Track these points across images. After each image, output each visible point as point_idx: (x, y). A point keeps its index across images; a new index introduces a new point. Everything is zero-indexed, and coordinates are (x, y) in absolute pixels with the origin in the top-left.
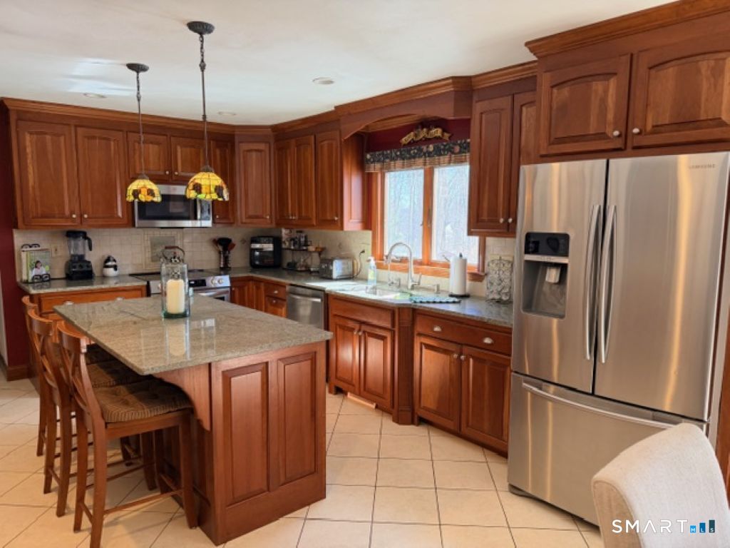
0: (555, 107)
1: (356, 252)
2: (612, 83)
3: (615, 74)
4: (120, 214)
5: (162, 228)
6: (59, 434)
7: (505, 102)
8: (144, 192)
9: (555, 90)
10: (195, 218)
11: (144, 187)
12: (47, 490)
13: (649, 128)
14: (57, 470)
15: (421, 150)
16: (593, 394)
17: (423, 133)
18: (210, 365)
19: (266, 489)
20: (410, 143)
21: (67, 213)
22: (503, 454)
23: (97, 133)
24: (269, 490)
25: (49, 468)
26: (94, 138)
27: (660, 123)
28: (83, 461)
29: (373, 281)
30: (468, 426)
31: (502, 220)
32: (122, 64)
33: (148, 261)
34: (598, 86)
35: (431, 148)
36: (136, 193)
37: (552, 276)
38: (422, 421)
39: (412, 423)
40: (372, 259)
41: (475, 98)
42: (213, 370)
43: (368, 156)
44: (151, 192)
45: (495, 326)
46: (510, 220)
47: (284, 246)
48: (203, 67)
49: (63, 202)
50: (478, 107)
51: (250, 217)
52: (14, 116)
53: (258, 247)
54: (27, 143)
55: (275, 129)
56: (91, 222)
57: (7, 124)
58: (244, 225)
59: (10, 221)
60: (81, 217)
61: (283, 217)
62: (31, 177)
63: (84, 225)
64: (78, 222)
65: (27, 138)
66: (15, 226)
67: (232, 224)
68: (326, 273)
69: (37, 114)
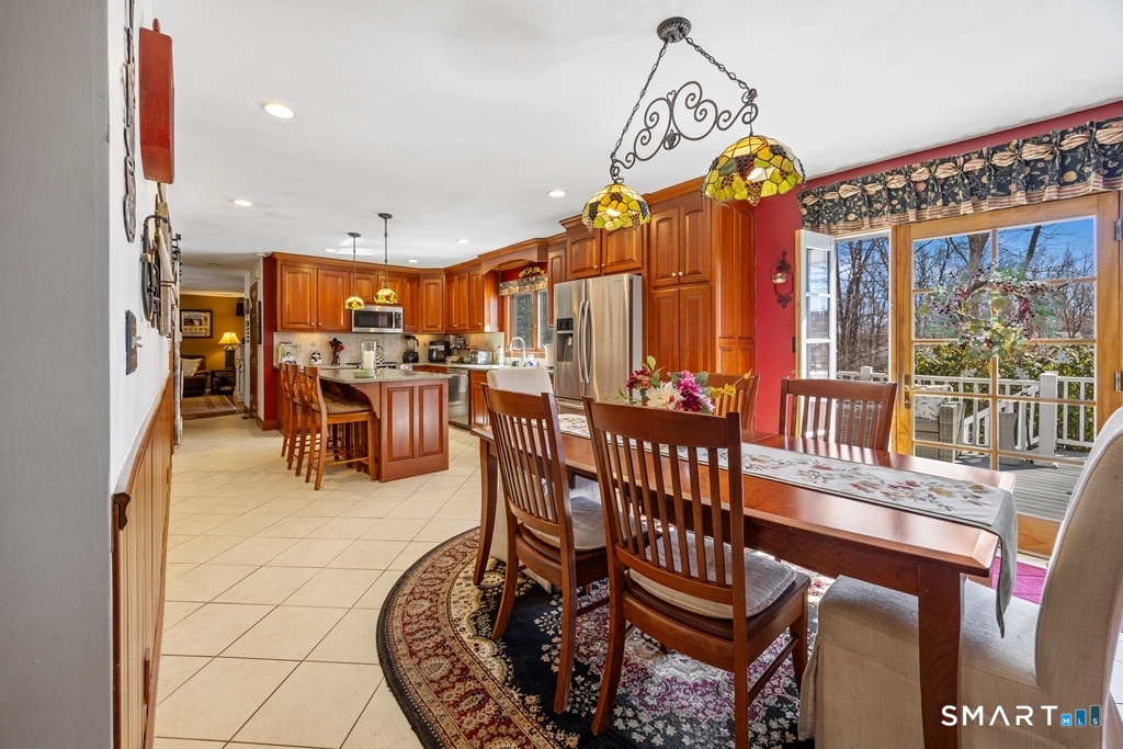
1: (495, 347)
2: (594, 243)
3: (595, 238)
4: (343, 323)
5: (370, 333)
9: (574, 245)
10: (392, 327)
13: (609, 263)
15: (529, 280)
17: (530, 271)
18: (380, 383)
20: (523, 277)
21: (308, 321)
23: (331, 272)
24: (413, 457)
26: (328, 275)
27: (612, 261)
35: (534, 279)
36: (350, 304)
37: (570, 342)
41: (547, 250)
42: (383, 386)
43: (501, 286)
44: (359, 304)
47: (451, 347)
48: (386, 236)
49: (307, 315)
50: (550, 256)
51: (429, 326)
52: (279, 264)
53: (434, 347)
54: (286, 279)
55: (446, 270)
56: (324, 327)
57: (275, 267)
58: (424, 332)
59: (272, 327)
60: (318, 324)
61: (449, 326)
62: (288, 300)
63: (319, 329)
64: (315, 327)
65: (287, 276)
66: (276, 330)
67: (416, 332)
68: (474, 361)
69: (294, 262)
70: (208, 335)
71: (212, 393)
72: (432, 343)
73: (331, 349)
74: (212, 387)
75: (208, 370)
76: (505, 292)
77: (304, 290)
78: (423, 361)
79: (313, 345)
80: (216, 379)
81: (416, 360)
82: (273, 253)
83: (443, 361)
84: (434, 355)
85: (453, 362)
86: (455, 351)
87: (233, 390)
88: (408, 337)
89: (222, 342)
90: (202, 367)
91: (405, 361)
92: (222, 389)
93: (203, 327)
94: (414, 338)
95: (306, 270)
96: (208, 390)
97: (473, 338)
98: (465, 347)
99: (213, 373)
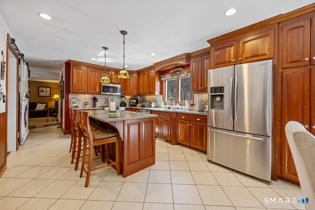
0: (216, 56)
1: (158, 101)
2: (232, 48)
3: (233, 46)
4: (97, 91)
5: (108, 95)
6: (77, 141)
7: (199, 59)
8: (105, 80)
9: (216, 52)
10: (117, 93)
11: (106, 78)
12: (72, 163)
13: (244, 58)
14: (76, 155)
15: (176, 74)
16: (233, 131)
17: (176, 70)
18: (124, 121)
19: (138, 160)
20: (173, 72)
21: (84, 89)
22: (205, 152)
24: (139, 161)
25: (73, 155)
26: (92, 71)
27: (247, 57)
28: (84, 153)
29: (163, 108)
30: (193, 144)
31: (200, 88)
32: (101, 47)
33: (104, 104)
34: (228, 49)
35: (179, 73)
37: (218, 99)
38: (179, 144)
39: (176, 145)
40: (163, 102)
41: (191, 59)
42: (125, 123)
43: (162, 76)
44: (107, 80)
45: (201, 115)
46: (202, 88)
47: (138, 101)
48: (124, 43)
49: (83, 87)
50: (192, 61)
51: (130, 93)
52: (71, 65)
53: (132, 101)
54: (75, 72)
55: (137, 71)
56: (90, 92)
57: (70, 67)
58: (128, 95)
59: (68, 92)
60: (87, 91)
61: (139, 93)
62: (75, 80)
63: (88, 93)
64: (86, 92)
65: (75, 70)
66: (70, 93)
67: (125, 95)
68: (150, 106)
69: (78, 64)
70: (49, 95)
71: (50, 116)
72: (131, 99)
73: (93, 101)
74: (50, 114)
75: (49, 108)
76: (164, 79)
77: (82, 76)
78: (128, 106)
79: (85, 99)
80: (52, 111)
81: (125, 105)
82: (69, 60)
83: (136, 106)
84: (131, 104)
85: (139, 106)
86: (140, 102)
87: (57, 115)
88: (122, 97)
89: (53, 98)
90: (46, 106)
91: (121, 106)
92: (53, 114)
93: (47, 93)
94: (125, 97)
95: (83, 68)
96: (49, 115)
97: (148, 98)
98: (144, 101)
99: (50, 109)
